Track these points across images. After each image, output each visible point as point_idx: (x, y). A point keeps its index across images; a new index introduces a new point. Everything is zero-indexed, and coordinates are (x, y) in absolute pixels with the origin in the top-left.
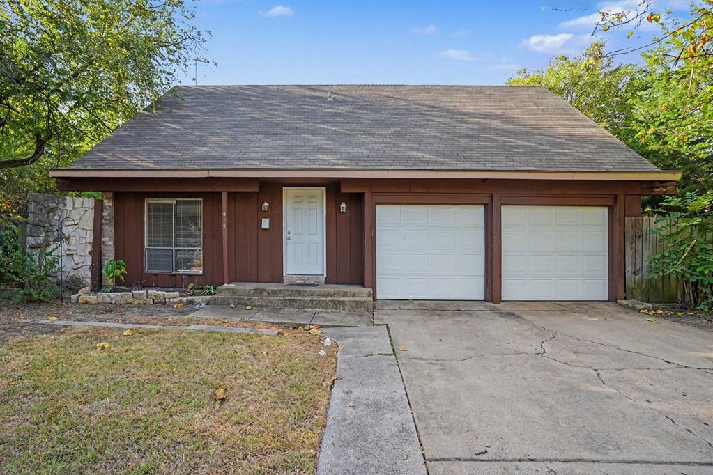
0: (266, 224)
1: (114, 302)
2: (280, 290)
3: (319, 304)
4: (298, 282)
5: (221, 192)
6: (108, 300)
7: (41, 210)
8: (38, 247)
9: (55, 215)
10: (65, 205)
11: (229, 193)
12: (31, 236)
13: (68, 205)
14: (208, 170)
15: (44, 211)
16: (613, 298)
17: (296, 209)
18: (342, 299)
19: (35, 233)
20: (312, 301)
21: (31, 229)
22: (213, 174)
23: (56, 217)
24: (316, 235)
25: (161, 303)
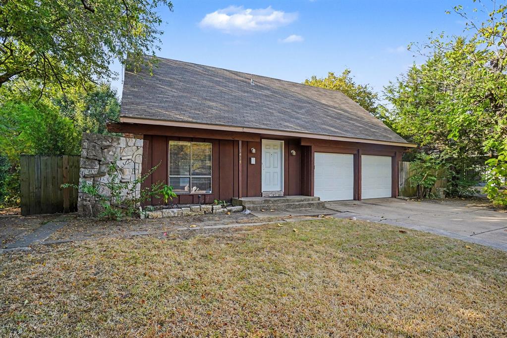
0: (253, 161)
1: (176, 215)
2: (278, 200)
3: (302, 206)
4: (270, 195)
5: (238, 141)
6: (172, 214)
7: (94, 147)
8: (91, 177)
9: (109, 151)
10: (119, 144)
11: (242, 142)
12: (85, 168)
13: (121, 144)
14: (243, 127)
15: (97, 148)
16: (394, 196)
17: (267, 153)
18: (312, 202)
19: (89, 165)
20: (299, 204)
21: (85, 162)
22: (246, 130)
23: (111, 153)
24: (277, 168)
25: (210, 213)
